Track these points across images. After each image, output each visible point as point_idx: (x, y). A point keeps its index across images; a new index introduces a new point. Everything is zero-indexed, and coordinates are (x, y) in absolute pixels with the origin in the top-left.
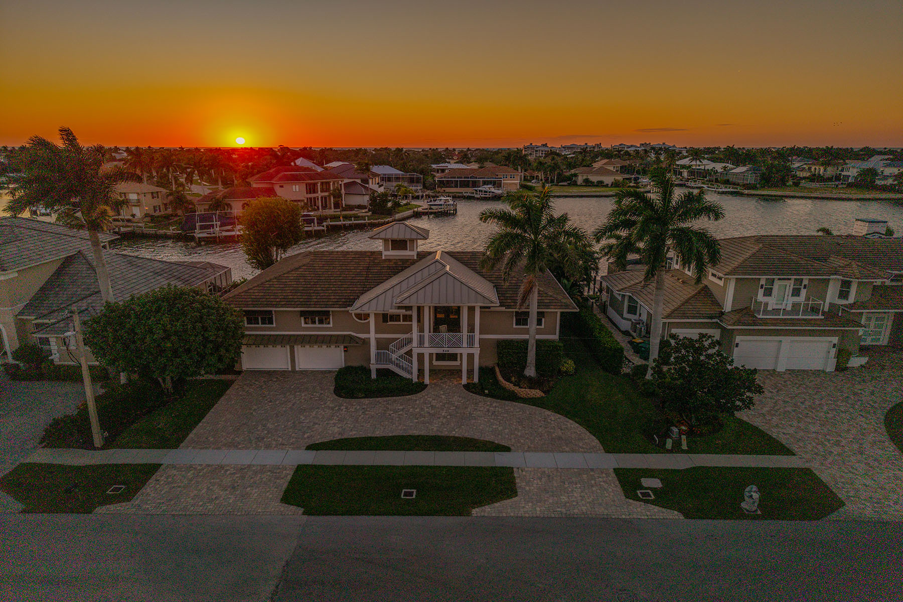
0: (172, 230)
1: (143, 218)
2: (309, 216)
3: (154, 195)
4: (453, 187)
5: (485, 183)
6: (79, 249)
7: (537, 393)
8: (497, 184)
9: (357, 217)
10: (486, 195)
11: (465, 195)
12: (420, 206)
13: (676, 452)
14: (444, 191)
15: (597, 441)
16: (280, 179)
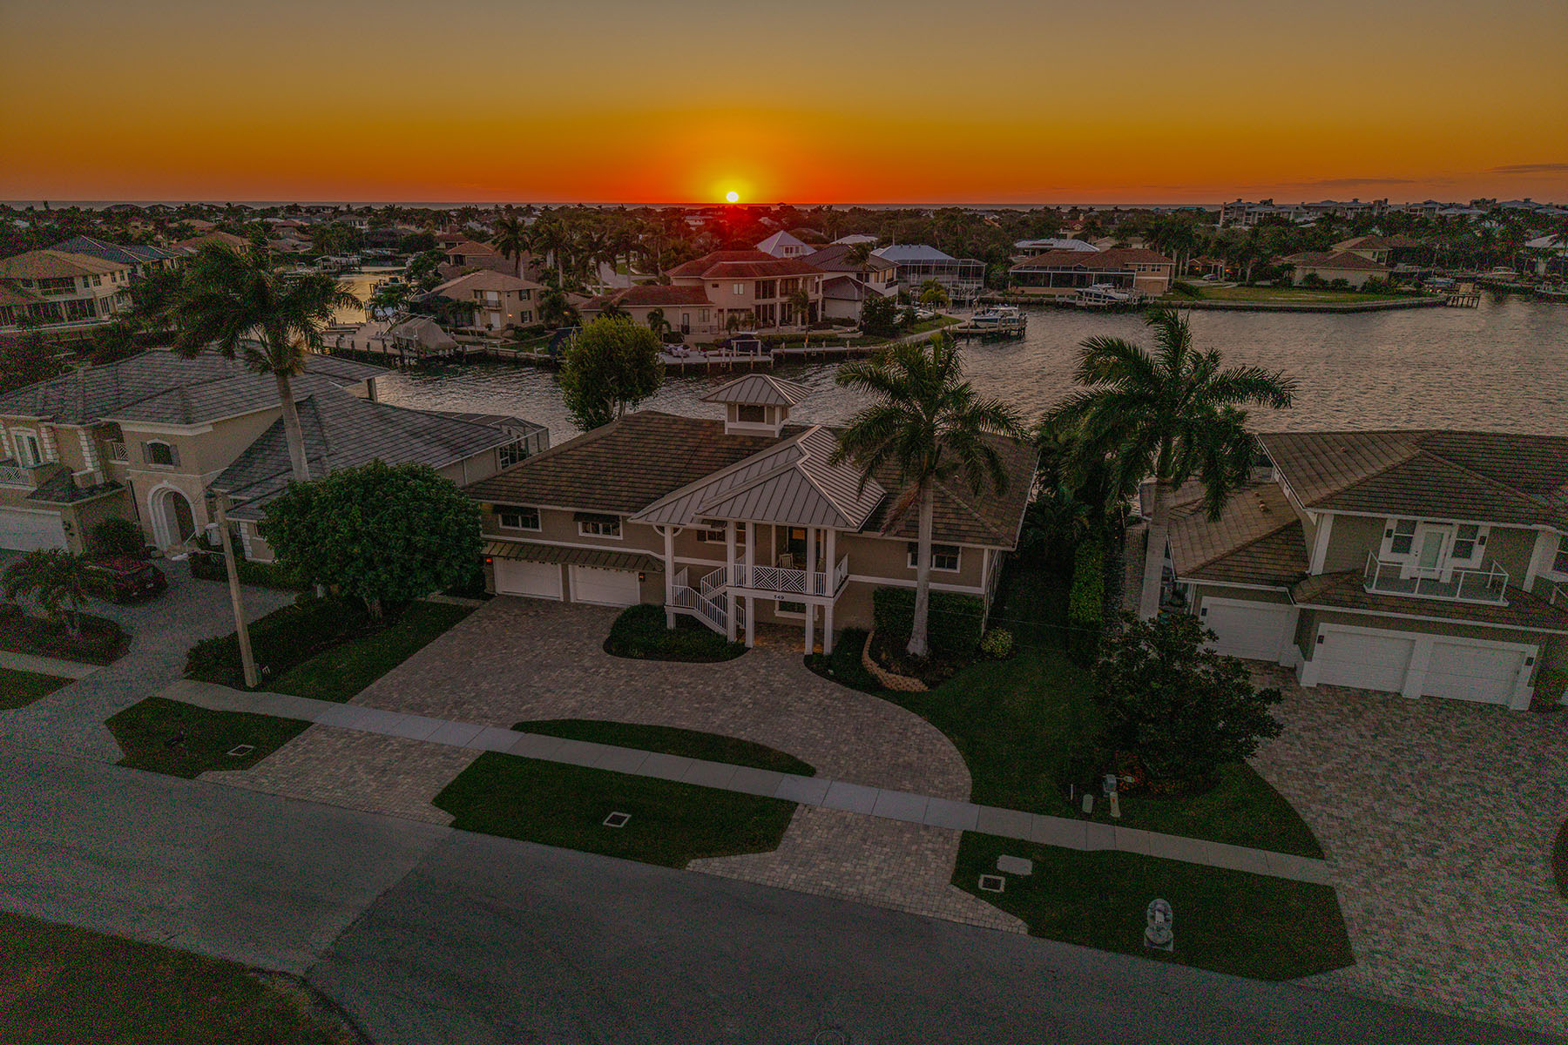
0: (537, 353)
1: (502, 332)
2: (750, 337)
3: (523, 294)
4: (1041, 286)
5: (1102, 279)
6: (310, 394)
7: (915, 685)
8: (1122, 282)
9: (832, 341)
10: (1098, 301)
11: (1058, 300)
12: (960, 321)
13: (1097, 821)
14: (1023, 292)
15: (969, 780)
16: (714, 274)
